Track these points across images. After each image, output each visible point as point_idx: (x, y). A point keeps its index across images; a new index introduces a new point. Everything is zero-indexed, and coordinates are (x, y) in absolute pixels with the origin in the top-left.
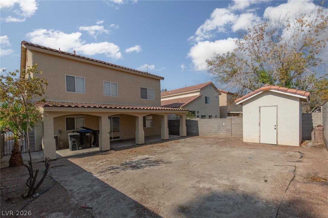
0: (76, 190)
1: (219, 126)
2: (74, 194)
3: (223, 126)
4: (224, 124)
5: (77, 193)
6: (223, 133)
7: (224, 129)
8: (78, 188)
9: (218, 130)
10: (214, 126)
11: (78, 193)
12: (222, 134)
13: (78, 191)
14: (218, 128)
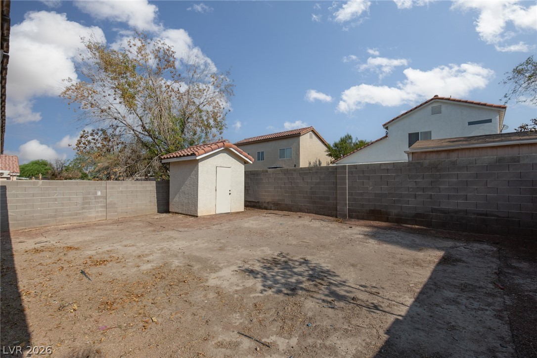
0: (488, 312)
1: (84, 198)
2: (499, 308)
3: (97, 197)
4: (99, 193)
5: (491, 307)
6: (97, 212)
7: (100, 205)
8: (480, 312)
9: (83, 208)
10: (70, 199)
11: (489, 305)
12: (93, 215)
13: (487, 308)
14: (84, 203)
